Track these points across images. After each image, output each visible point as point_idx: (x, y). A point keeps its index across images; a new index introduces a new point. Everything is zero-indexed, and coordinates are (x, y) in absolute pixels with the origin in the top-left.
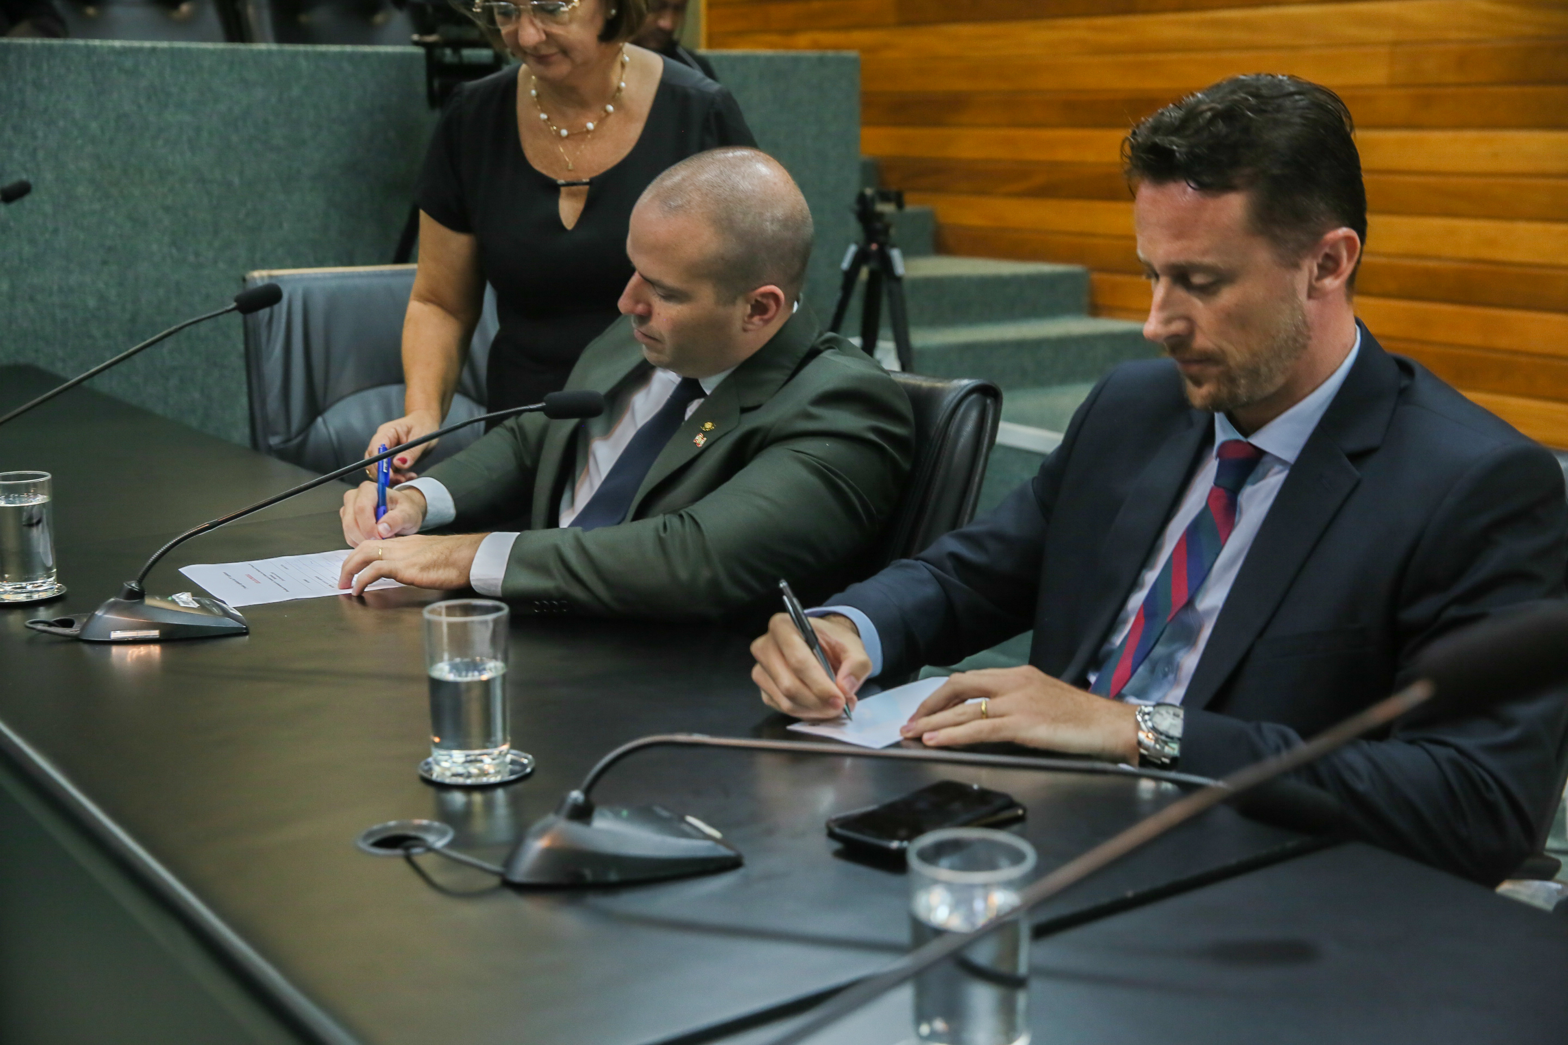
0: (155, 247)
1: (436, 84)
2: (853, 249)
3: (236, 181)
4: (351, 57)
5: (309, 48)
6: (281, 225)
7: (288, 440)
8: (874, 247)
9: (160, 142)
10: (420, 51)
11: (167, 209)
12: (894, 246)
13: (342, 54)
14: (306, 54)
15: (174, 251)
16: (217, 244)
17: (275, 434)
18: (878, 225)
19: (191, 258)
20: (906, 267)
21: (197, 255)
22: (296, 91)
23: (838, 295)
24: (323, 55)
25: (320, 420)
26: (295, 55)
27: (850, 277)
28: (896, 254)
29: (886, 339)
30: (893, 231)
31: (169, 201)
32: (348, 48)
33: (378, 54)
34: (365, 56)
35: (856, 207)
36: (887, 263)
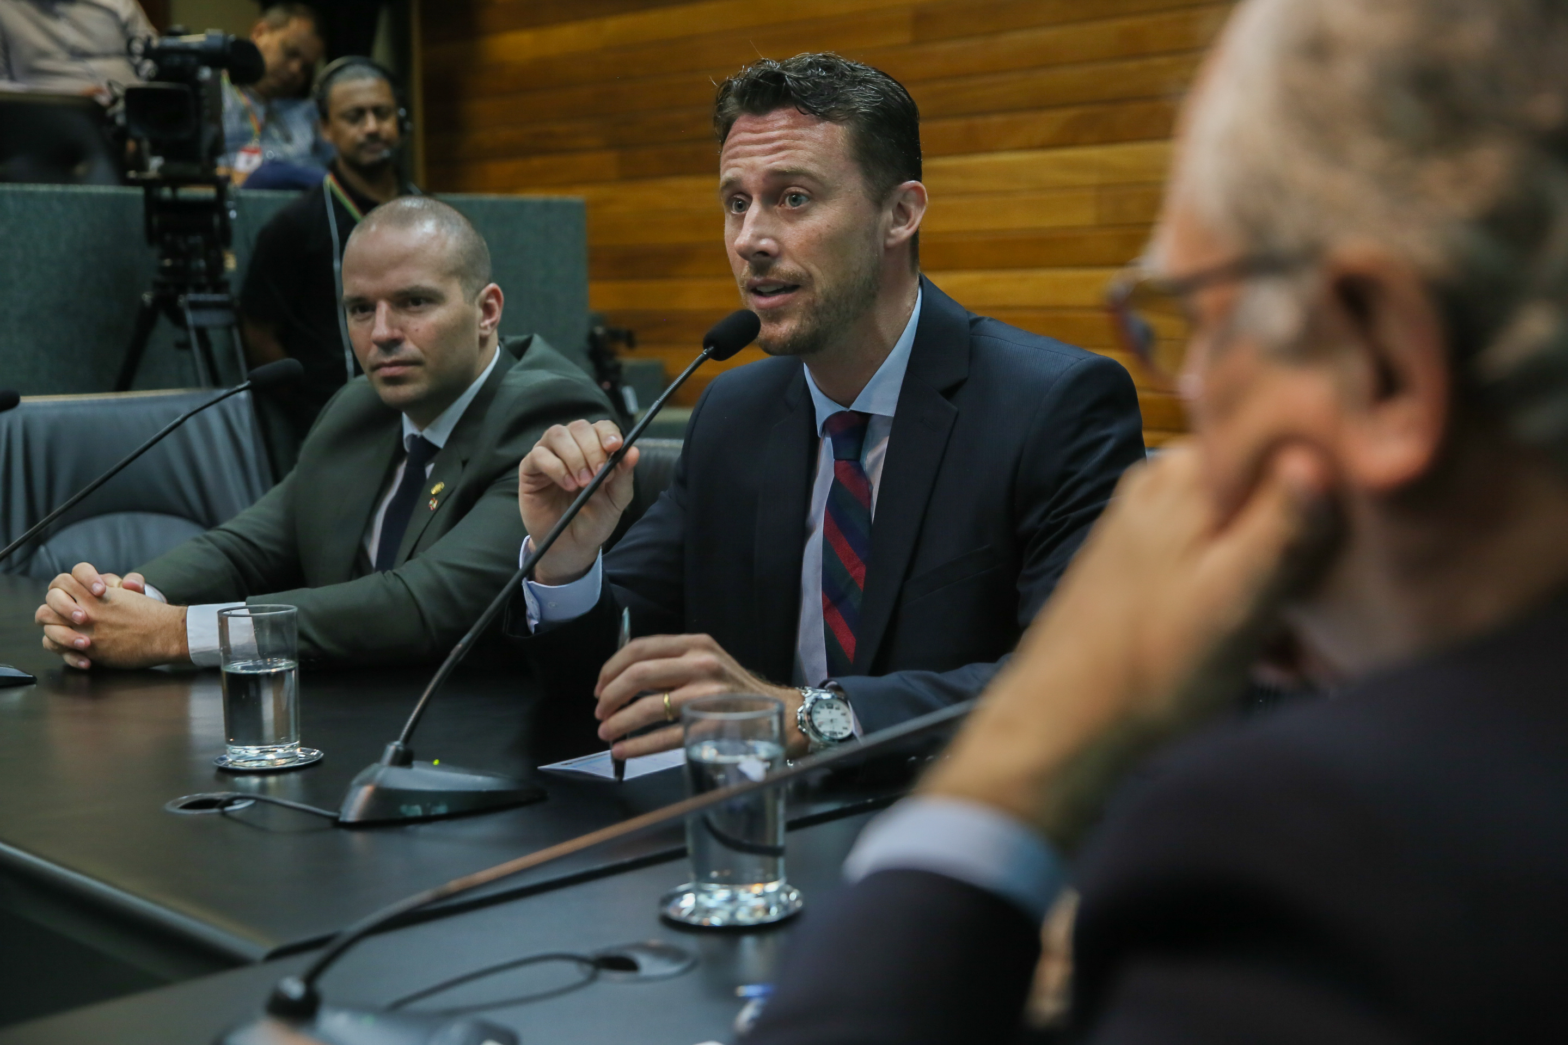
1: (155, 220)
10: (139, 191)
12: (626, 384)
13: (50, 195)
14: (14, 194)
18: (610, 364)
24: (31, 194)
25: (42, 549)
28: (628, 392)
36: (620, 401)
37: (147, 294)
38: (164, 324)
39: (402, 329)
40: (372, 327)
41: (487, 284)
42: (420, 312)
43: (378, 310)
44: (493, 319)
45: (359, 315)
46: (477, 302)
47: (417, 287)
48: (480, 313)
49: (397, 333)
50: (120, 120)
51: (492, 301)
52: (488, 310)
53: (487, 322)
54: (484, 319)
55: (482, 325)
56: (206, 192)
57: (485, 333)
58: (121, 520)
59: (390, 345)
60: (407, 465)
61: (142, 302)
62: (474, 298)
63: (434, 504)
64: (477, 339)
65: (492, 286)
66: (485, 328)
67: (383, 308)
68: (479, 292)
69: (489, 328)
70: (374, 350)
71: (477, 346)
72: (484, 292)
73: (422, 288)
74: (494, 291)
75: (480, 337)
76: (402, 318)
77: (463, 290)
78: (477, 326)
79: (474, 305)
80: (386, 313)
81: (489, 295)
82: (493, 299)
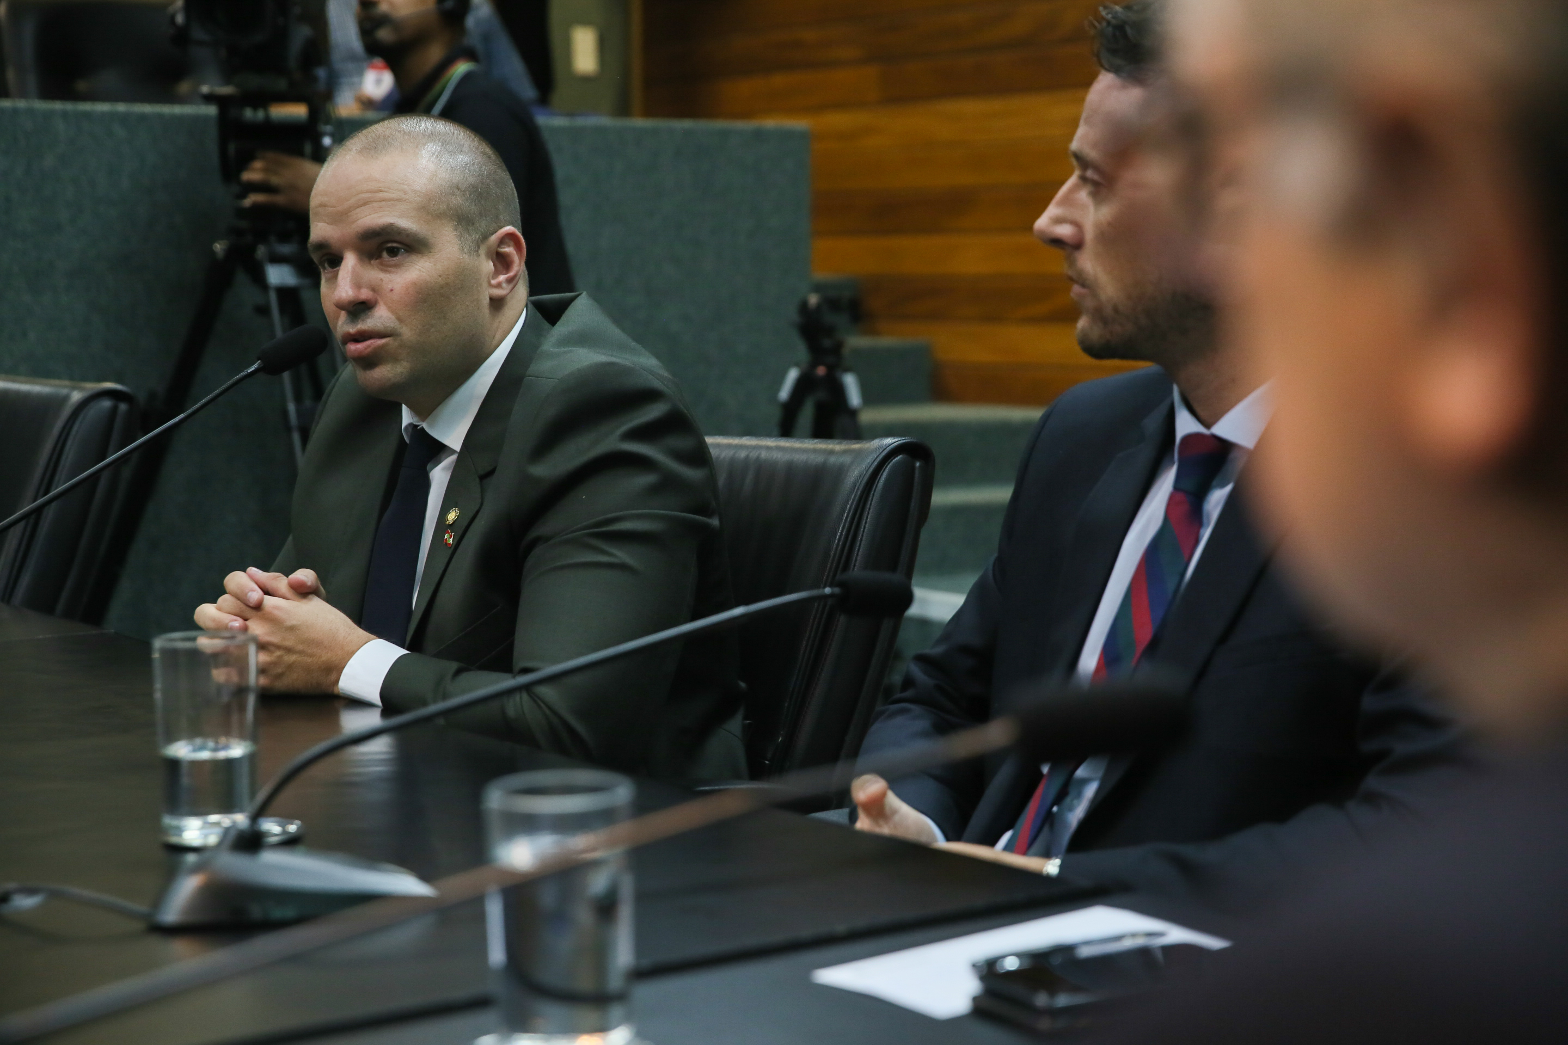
1: (232, 148)
2: (793, 375)
4: (124, 119)
5: (69, 106)
8: (821, 371)
10: (211, 110)
12: (847, 370)
13: (113, 116)
14: (65, 115)
18: (828, 343)
24: (88, 116)
26: (49, 115)
27: (791, 409)
28: (849, 380)
30: (846, 351)
32: (121, 107)
33: (161, 117)
34: (143, 118)
35: (797, 321)
36: (839, 392)
37: (219, 244)
38: (241, 279)
39: (374, 290)
40: (337, 286)
41: (500, 227)
42: (397, 266)
43: (343, 264)
44: (512, 274)
46: (482, 251)
47: (391, 225)
48: (488, 265)
49: (365, 294)
50: (180, 19)
51: (509, 249)
52: (502, 262)
53: (502, 278)
54: (497, 273)
55: (494, 282)
56: (298, 111)
59: (359, 308)
61: (213, 253)
62: (478, 246)
64: (487, 302)
65: (509, 229)
66: (499, 285)
67: (350, 260)
68: (485, 237)
69: (504, 285)
70: (344, 314)
71: (486, 310)
72: (494, 238)
73: (397, 227)
74: (511, 236)
75: (492, 299)
76: (373, 274)
77: (460, 237)
78: (485, 284)
79: (478, 256)
80: (353, 268)
81: (502, 242)
82: (509, 246)
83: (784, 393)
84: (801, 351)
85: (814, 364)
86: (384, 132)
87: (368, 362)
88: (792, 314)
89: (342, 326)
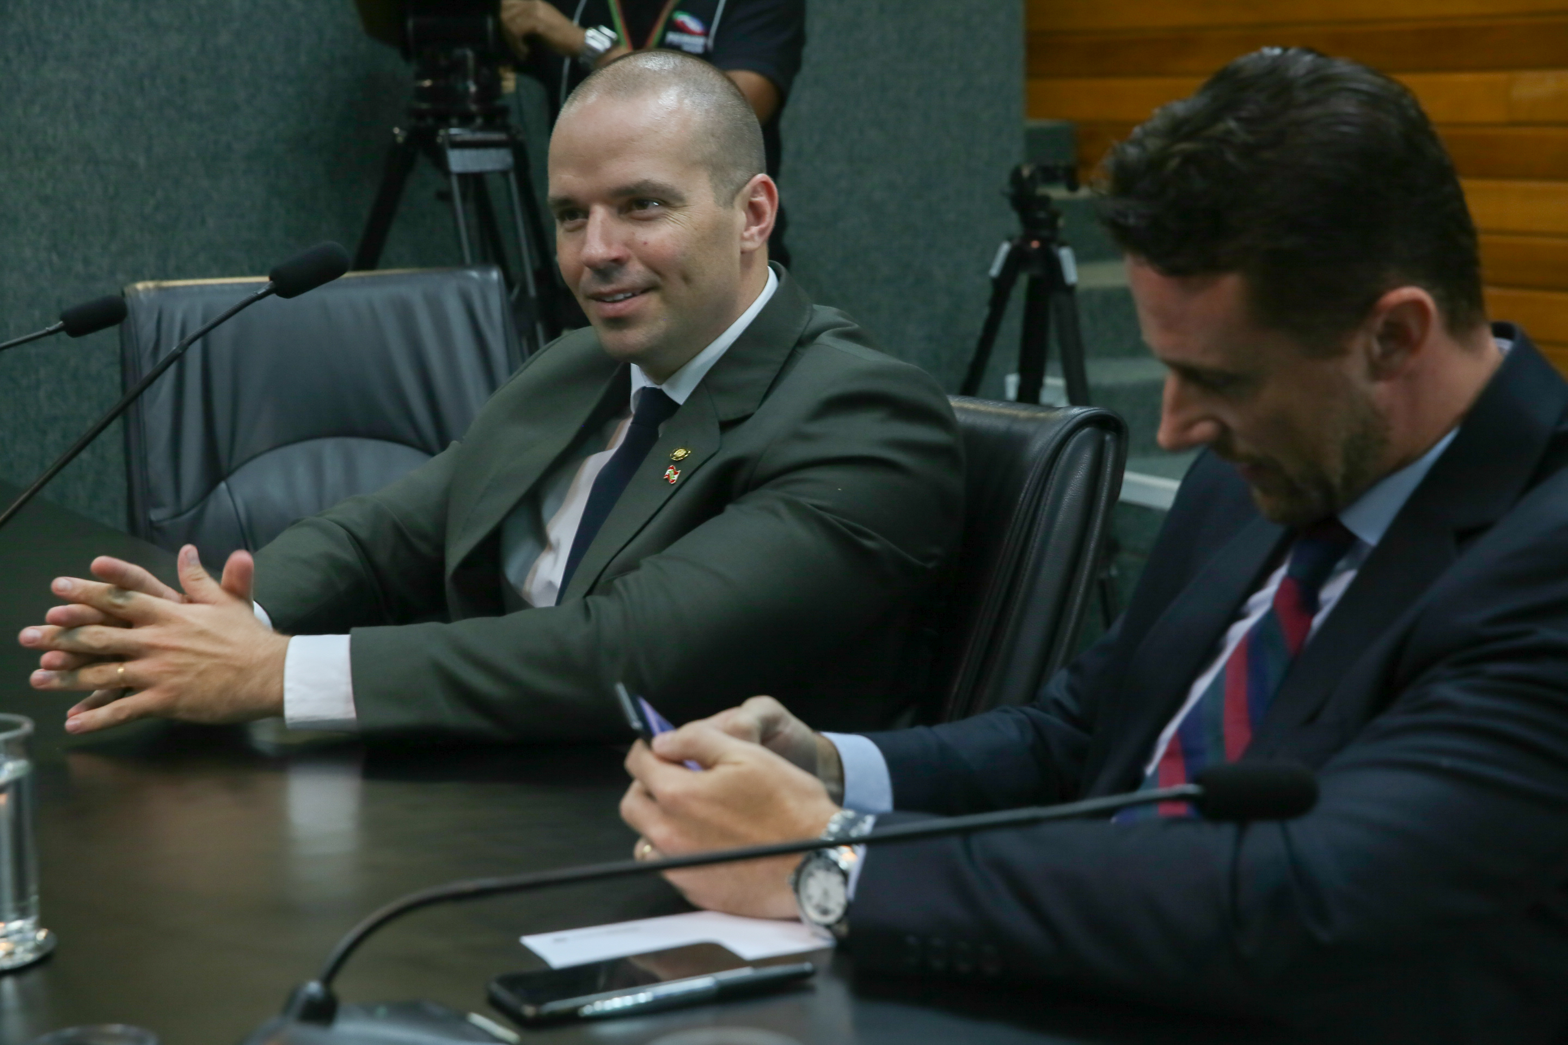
0: (28, 253)
2: (1005, 248)
3: (142, 161)
6: (203, 222)
7: (178, 515)
8: (1035, 244)
9: (36, 109)
11: (45, 200)
12: (1063, 244)
15: (55, 258)
16: (114, 248)
17: (158, 505)
18: (1042, 215)
19: (79, 267)
20: (1080, 275)
21: (86, 262)
22: (224, 38)
23: (986, 311)
25: (223, 485)
27: (1002, 286)
28: (1066, 255)
29: (1054, 375)
30: (1061, 222)
31: (48, 190)
35: (1008, 189)
36: (1055, 267)
38: (423, 165)
39: (626, 244)
40: (583, 243)
41: (754, 175)
42: (650, 219)
43: (592, 217)
44: (763, 226)
45: (569, 224)
47: (646, 182)
48: (741, 217)
49: (619, 251)
51: (762, 199)
52: (755, 211)
53: (754, 229)
54: (749, 225)
57: (749, 245)
58: (329, 448)
59: (608, 268)
60: (632, 423)
62: (733, 198)
63: (673, 475)
64: (737, 255)
65: (762, 177)
66: (751, 238)
67: (599, 214)
68: (739, 188)
69: (757, 238)
70: (587, 274)
71: (738, 266)
73: (653, 184)
74: (765, 183)
75: (743, 252)
76: (623, 230)
77: (715, 188)
78: (737, 238)
79: (733, 207)
80: (602, 222)
81: (755, 192)
82: (761, 196)
83: (995, 271)
84: (1013, 223)
85: (1027, 238)
86: (632, 69)
87: (618, 322)
88: (1004, 180)
89: (587, 280)
